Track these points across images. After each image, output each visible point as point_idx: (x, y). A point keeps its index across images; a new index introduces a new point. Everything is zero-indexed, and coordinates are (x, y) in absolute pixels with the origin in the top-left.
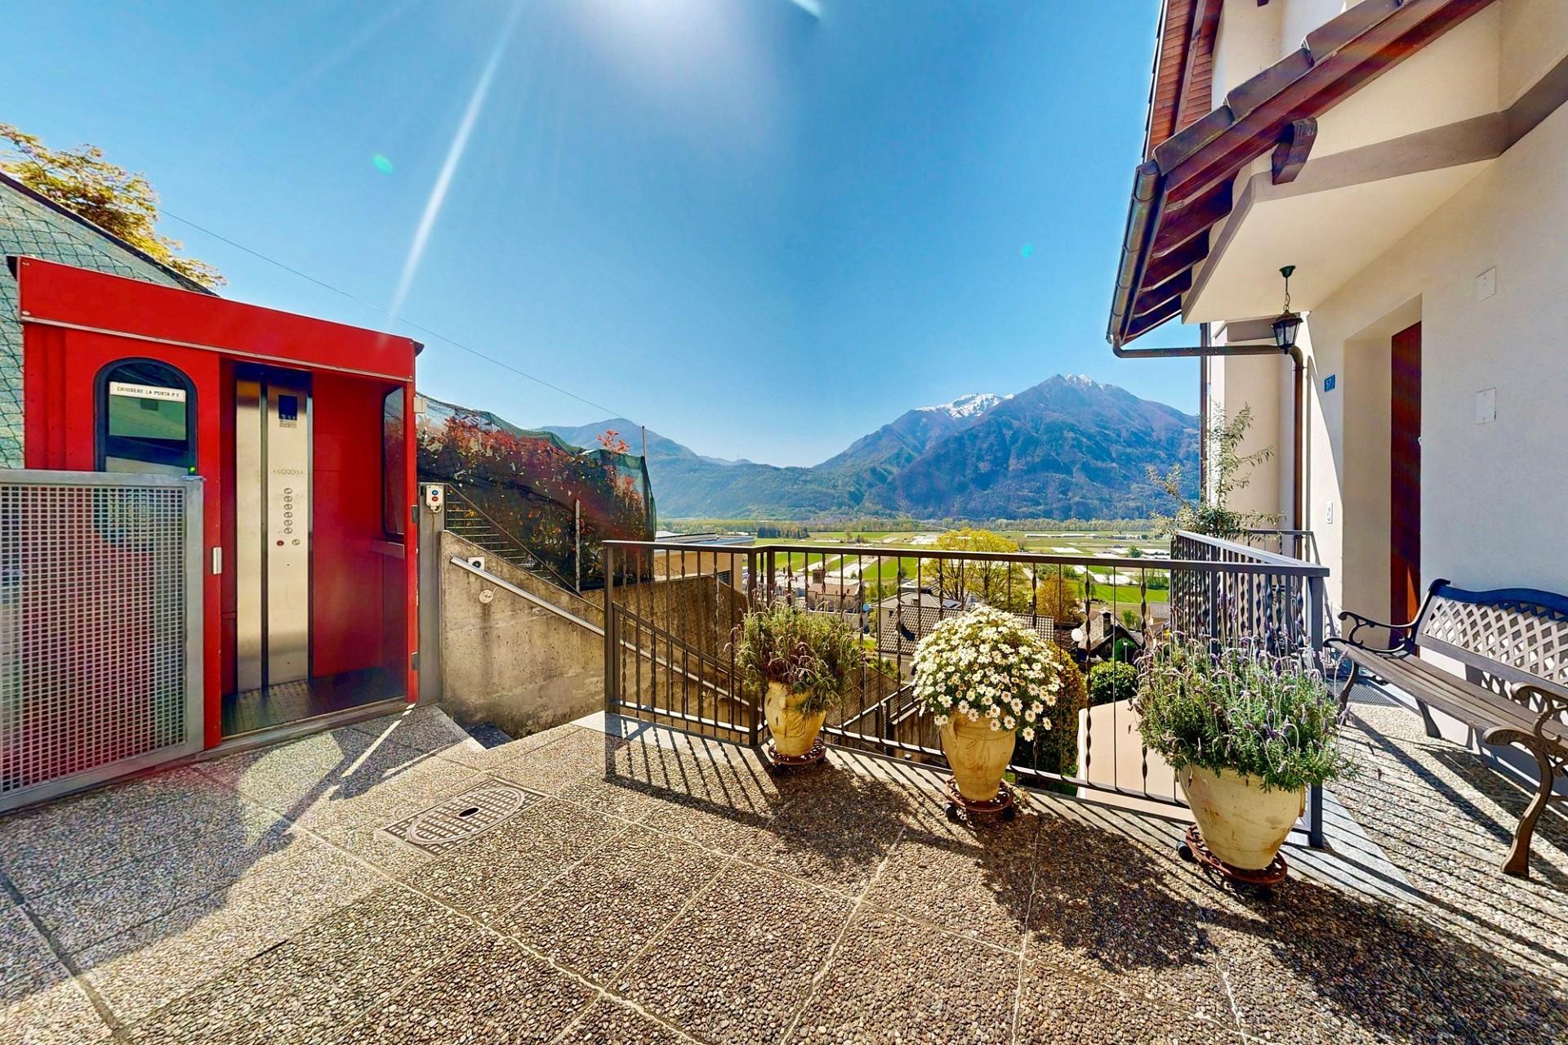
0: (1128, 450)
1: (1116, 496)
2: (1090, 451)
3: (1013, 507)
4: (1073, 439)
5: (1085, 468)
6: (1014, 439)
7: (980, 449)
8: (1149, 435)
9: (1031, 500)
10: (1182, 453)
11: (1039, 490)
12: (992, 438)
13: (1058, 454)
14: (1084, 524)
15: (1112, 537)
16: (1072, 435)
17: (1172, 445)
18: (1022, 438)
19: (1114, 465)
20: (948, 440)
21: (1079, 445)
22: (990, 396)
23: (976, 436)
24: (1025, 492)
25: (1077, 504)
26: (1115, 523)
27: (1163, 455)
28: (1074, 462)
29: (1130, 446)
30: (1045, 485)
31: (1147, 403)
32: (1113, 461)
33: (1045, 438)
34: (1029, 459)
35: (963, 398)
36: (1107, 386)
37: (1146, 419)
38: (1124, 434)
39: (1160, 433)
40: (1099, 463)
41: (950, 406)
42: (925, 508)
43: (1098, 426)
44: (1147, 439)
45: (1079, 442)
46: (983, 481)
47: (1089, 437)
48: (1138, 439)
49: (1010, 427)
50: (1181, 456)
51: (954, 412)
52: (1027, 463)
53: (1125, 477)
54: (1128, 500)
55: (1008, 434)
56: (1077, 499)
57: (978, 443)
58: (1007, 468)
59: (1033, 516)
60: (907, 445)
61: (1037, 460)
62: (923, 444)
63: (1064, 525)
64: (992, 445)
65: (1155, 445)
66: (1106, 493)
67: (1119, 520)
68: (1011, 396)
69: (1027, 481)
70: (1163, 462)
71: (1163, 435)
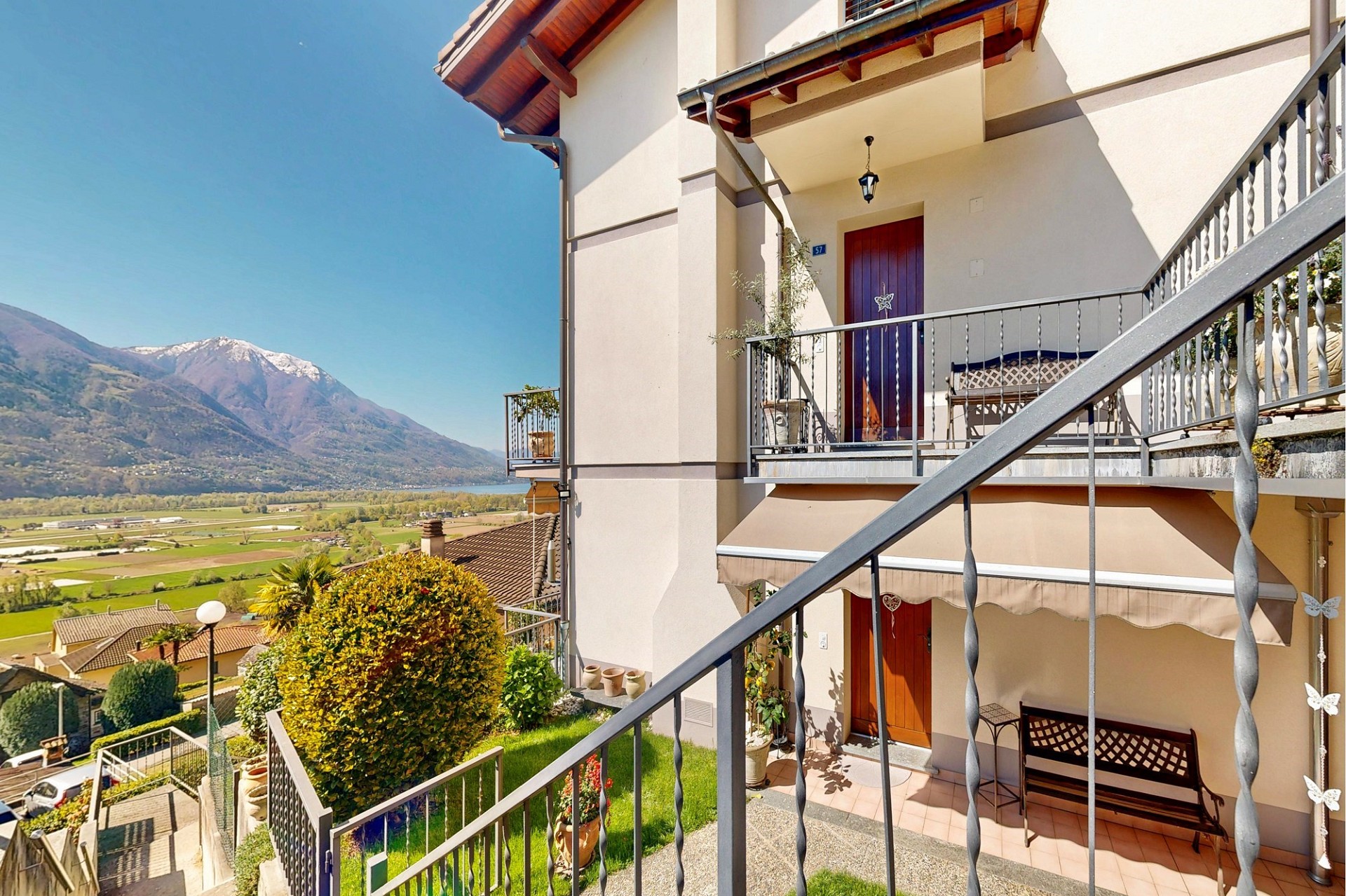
8: (6, 360)
10: (85, 399)
17: (64, 382)
27: (40, 395)
39: (32, 359)
50: (83, 403)
70: (40, 408)
71: (42, 366)
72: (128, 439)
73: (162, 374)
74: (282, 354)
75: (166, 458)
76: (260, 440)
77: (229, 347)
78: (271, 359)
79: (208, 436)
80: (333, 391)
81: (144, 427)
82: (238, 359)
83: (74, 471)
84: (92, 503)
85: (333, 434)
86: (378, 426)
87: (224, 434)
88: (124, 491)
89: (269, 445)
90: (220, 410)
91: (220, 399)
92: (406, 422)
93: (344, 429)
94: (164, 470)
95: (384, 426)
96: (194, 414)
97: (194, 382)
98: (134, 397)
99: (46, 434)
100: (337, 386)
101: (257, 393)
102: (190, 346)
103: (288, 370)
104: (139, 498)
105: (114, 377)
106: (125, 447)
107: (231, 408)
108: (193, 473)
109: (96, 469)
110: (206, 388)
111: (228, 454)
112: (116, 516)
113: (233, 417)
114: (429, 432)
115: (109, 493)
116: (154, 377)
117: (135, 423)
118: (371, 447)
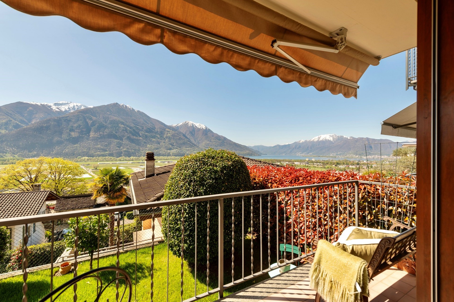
0: (146, 134)
1: (141, 149)
2: (131, 132)
3: (92, 152)
4: (123, 127)
5: (129, 138)
6: (93, 124)
7: (72, 127)
8: (154, 129)
9: (102, 149)
11: (106, 146)
12: (80, 123)
13: (116, 132)
14: (128, 158)
15: (139, 163)
16: (123, 126)
17: (162, 133)
18: (98, 124)
19: (141, 138)
20: (49, 120)
21: (126, 130)
22: (79, 105)
23: (70, 121)
24: (99, 146)
25: (125, 151)
26: (141, 158)
27: (158, 136)
28: (124, 136)
29: (147, 132)
30: (110, 144)
31: (154, 119)
32: (140, 137)
33: (110, 126)
34: (101, 133)
35: (61, 102)
36: (138, 111)
37: (153, 124)
38: (145, 128)
39: (157, 129)
40: (135, 137)
41: (51, 104)
42: (31, 152)
43: (134, 124)
44: (153, 131)
45: (126, 128)
46: (75, 141)
47: (130, 128)
48: (150, 130)
49: (91, 119)
50: (164, 137)
51: (54, 108)
52: (100, 135)
53: (145, 143)
54: (146, 150)
55: (90, 122)
56: (125, 149)
57: (71, 124)
58: (89, 136)
59: (103, 155)
60: (15, 119)
61: (105, 134)
62: (30, 120)
63: (118, 159)
64: (80, 126)
65: (156, 133)
66: (137, 147)
67: (142, 157)
68: (92, 107)
69: (100, 142)
70: (159, 138)
71: (159, 130)
72: (171, 144)
73: (177, 130)
74: (198, 124)
75: (177, 148)
76: (193, 144)
77: (188, 123)
78: (196, 125)
79: (184, 143)
80: (208, 132)
81: (173, 142)
82: (190, 126)
83: (163, 151)
84: (165, 157)
85: (208, 142)
86: (218, 140)
87: (187, 143)
88: (170, 155)
89: (195, 145)
90: (186, 138)
91: (186, 135)
92: (225, 139)
93: (210, 141)
94: (176, 151)
95: (220, 140)
96: (182, 139)
97: (182, 131)
98: (172, 135)
99: (159, 144)
100: (209, 130)
101: (193, 133)
102: (181, 124)
103: (199, 127)
104: (172, 157)
105: (169, 131)
106: (170, 146)
107: (188, 137)
108: (181, 152)
109: (166, 151)
110: (184, 133)
111: (187, 147)
112: (168, 161)
113: (188, 139)
114: (231, 141)
115: (168, 156)
116: (175, 131)
117: (172, 141)
118: (217, 145)
